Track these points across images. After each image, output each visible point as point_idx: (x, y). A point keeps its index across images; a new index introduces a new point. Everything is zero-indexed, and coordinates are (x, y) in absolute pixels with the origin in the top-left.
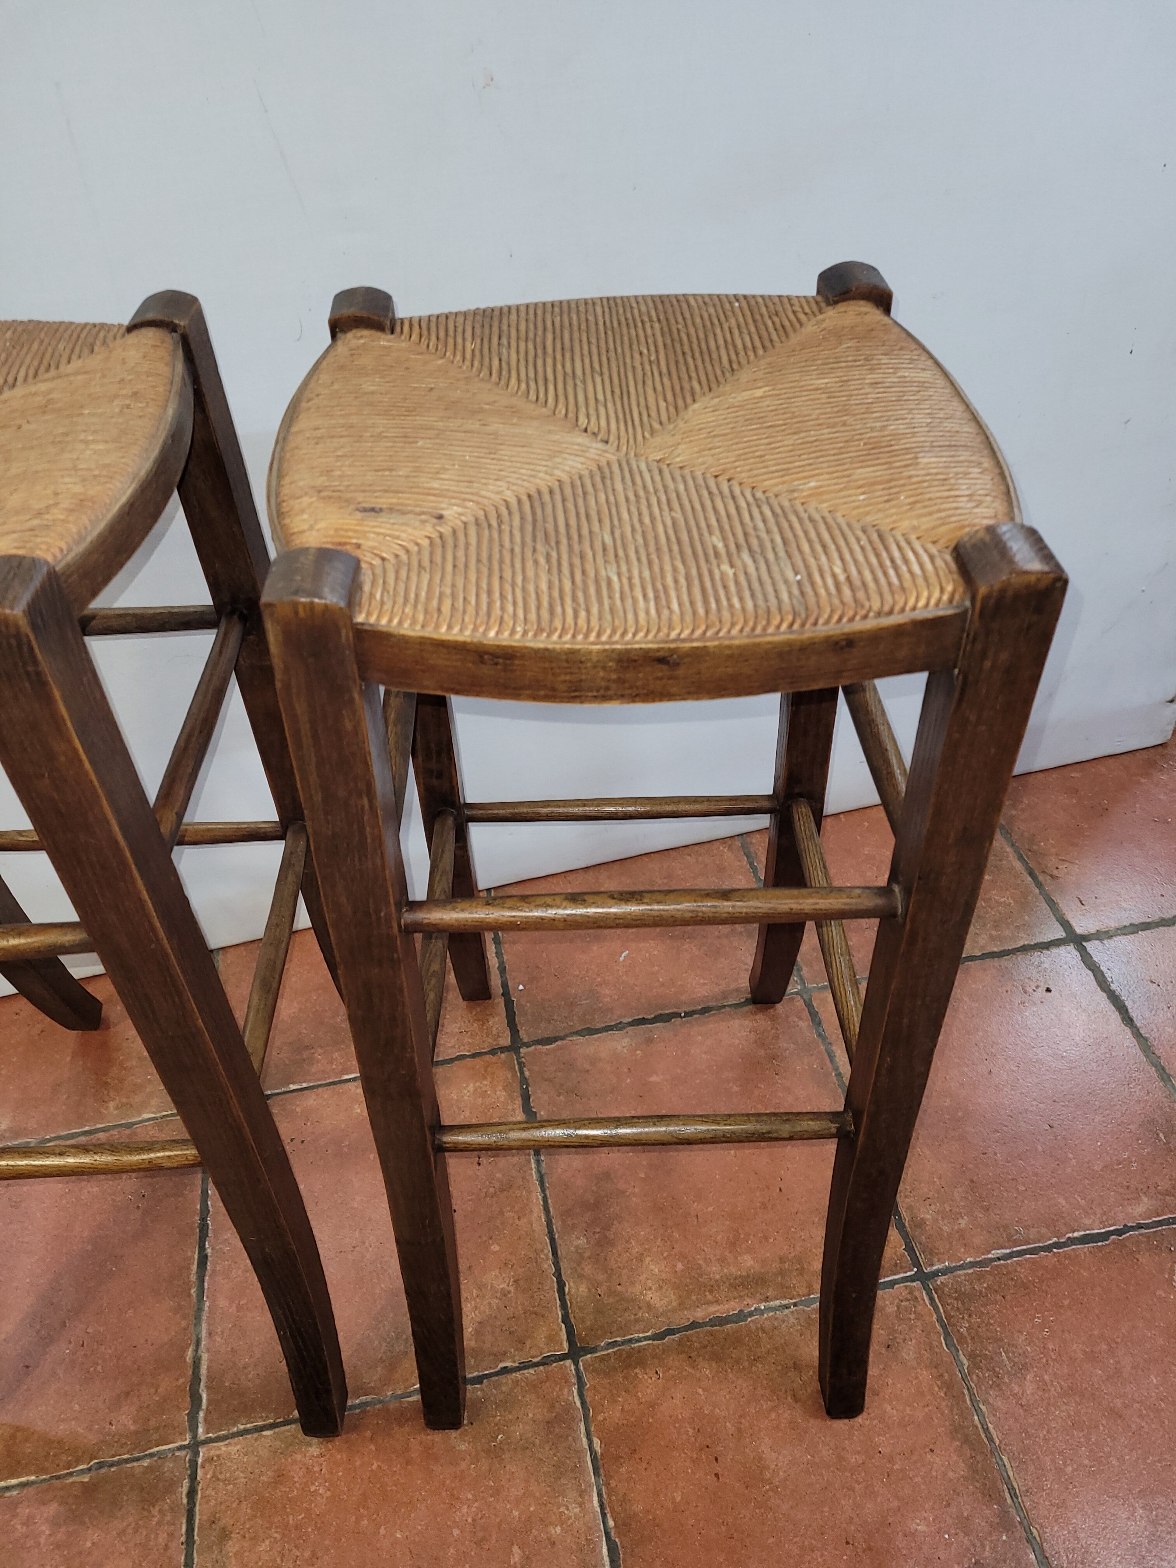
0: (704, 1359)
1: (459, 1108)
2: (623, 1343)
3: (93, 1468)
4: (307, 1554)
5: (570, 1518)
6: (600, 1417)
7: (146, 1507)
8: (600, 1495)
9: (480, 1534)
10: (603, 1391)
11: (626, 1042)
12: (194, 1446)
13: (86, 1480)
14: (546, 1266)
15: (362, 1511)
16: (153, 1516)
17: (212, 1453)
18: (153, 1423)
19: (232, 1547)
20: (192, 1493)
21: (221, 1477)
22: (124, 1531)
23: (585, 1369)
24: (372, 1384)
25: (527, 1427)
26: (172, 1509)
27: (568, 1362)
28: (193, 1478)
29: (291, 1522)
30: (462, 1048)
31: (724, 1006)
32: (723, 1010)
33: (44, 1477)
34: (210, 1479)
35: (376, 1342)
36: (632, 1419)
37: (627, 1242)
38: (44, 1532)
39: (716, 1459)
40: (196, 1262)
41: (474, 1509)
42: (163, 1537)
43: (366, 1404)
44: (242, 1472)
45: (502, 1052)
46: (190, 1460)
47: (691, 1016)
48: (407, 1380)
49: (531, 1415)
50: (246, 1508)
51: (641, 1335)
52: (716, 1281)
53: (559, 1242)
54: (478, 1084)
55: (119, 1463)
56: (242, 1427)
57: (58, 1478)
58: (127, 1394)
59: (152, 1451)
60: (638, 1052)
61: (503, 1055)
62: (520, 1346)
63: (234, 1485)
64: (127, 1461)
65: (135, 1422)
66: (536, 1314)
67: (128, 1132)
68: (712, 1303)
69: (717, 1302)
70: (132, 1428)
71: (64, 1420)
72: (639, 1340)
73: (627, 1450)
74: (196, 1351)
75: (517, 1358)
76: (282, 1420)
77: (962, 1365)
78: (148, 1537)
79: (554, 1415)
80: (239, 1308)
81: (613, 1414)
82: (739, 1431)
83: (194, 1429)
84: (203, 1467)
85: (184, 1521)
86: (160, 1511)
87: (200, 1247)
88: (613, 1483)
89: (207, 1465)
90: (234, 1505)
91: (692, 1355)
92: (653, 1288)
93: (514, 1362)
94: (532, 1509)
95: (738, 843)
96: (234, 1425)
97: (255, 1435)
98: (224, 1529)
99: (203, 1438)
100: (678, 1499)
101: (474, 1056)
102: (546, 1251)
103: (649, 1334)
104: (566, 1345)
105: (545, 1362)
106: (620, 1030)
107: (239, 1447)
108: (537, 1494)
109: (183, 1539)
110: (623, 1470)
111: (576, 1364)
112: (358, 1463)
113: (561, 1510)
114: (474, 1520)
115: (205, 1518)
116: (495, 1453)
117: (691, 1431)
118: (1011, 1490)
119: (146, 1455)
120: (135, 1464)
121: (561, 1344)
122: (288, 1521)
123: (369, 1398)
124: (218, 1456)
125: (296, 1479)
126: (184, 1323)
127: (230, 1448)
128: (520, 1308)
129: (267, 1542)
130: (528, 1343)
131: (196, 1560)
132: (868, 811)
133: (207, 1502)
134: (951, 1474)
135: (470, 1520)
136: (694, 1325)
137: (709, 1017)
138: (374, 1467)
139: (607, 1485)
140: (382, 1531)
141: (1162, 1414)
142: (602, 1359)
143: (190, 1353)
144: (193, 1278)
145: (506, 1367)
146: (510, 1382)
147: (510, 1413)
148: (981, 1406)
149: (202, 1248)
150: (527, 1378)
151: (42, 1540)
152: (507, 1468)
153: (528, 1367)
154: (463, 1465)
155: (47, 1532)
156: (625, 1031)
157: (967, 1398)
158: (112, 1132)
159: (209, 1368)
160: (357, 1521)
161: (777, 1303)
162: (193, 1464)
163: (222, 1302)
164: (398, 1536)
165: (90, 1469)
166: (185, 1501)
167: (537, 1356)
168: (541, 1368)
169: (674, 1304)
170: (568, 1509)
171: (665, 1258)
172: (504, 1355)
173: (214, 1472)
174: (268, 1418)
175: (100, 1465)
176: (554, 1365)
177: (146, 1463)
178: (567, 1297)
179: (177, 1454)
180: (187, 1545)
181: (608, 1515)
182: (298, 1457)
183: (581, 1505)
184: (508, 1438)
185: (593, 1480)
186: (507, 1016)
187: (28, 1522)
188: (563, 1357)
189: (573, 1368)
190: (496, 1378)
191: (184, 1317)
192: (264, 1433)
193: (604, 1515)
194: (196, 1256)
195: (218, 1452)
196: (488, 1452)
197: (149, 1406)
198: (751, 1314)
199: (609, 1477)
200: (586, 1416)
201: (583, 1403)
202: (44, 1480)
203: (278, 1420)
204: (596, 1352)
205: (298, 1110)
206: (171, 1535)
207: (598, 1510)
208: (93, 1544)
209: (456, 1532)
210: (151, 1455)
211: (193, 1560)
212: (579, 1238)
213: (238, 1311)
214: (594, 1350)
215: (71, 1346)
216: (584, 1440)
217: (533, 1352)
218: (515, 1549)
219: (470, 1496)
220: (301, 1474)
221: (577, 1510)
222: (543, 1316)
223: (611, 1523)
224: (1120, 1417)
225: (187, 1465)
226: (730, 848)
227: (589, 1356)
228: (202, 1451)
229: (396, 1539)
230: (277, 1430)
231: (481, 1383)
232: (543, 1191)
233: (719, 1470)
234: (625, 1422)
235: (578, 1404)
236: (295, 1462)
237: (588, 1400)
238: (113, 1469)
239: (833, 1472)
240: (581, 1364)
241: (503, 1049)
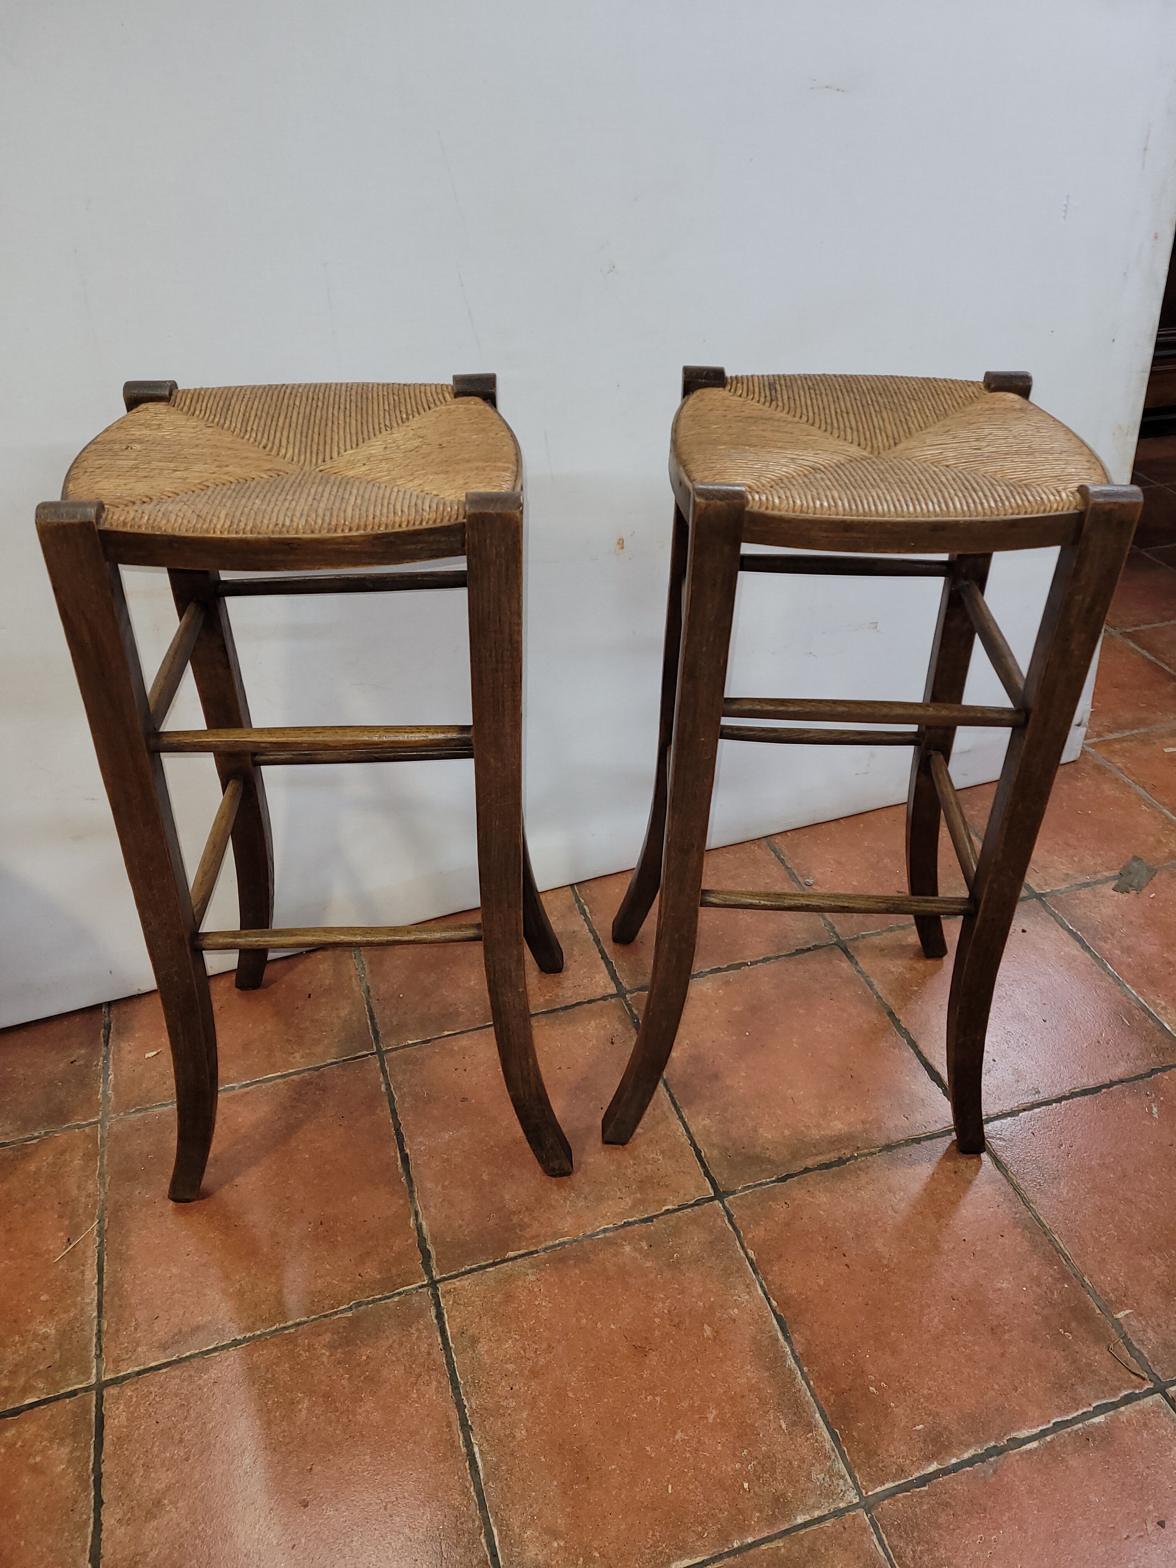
0: (819, 1191)
1: (587, 1039)
2: (755, 1186)
3: (354, 1307)
4: (544, 1346)
5: (743, 1303)
6: (750, 1236)
7: (405, 1328)
8: (762, 1286)
9: (676, 1320)
10: (748, 1218)
11: (709, 985)
12: (433, 1284)
13: (351, 1315)
14: (683, 1140)
15: (580, 1314)
16: (413, 1334)
17: (449, 1287)
18: (394, 1271)
19: (483, 1347)
20: (439, 1316)
21: (461, 1302)
22: (391, 1346)
23: (730, 1206)
24: (566, 1229)
25: (695, 1247)
26: (426, 1328)
27: (717, 1202)
28: (438, 1305)
29: (525, 1326)
30: (578, 997)
31: (781, 956)
32: (780, 959)
33: (314, 1317)
34: (452, 1304)
35: (562, 1201)
36: (775, 1235)
37: (742, 1119)
38: (323, 1354)
39: (844, 1255)
40: (399, 1159)
41: (667, 1304)
42: (424, 1348)
43: (565, 1243)
44: (477, 1297)
45: (612, 998)
46: (432, 1294)
47: (756, 964)
48: (593, 1224)
49: (696, 1239)
50: (486, 1321)
51: (768, 1180)
52: (817, 1140)
53: (689, 1124)
54: (597, 1021)
55: (373, 1301)
56: (468, 1268)
57: (325, 1316)
58: (368, 1253)
59: (399, 1291)
60: (720, 991)
61: (613, 1000)
62: (676, 1194)
63: (473, 1307)
64: (380, 1299)
65: (380, 1273)
66: (683, 1172)
67: (316, 1073)
68: (817, 1155)
69: (821, 1153)
70: (379, 1277)
71: (321, 1277)
72: (767, 1183)
73: (775, 1255)
74: (417, 1219)
75: (675, 1203)
76: (499, 1260)
77: (1012, 1180)
78: (412, 1349)
79: (713, 1237)
80: (444, 1187)
81: (758, 1233)
82: (857, 1235)
83: (429, 1272)
84: (444, 1297)
85: (439, 1335)
86: (418, 1330)
87: (399, 1149)
88: (770, 1278)
89: (447, 1295)
90: (477, 1320)
91: (810, 1189)
92: (770, 1148)
93: (674, 1205)
94: (712, 1299)
95: (764, 843)
96: (462, 1267)
97: (481, 1272)
98: (473, 1336)
99: (438, 1277)
100: (822, 1284)
101: (590, 1002)
102: (680, 1130)
103: (773, 1179)
104: (711, 1191)
105: (697, 1203)
106: (702, 977)
107: (469, 1281)
108: (714, 1290)
109: (441, 1346)
110: (775, 1268)
111: (723, 1203)
112: (569, 1282)
113: (735, 1298)
114: (669, 1311)
115: (455, 1330)
116: (675, 1266)
117: (821, 1239)
118: (1064, 1256)
119: (394, 1294)
120: (387, 1301)
121: (708, 1190)
122: (523, 1326)
123: (565, 1239)
124: (454, 1289)
125: (522, 1298)
126: (401, 1202)
127: (463, 1282)
128: (670, 1169)
129: (510, 1342)
130: (682, 1192)
131: (455, 1359)
132: (861, 816)
133: (454, 1320)
134: (1019, 1250)
135: (666, 1311)
136: (807, 1170)
137: (770, 964)
138: (582, 1284)
139: (765, 1279)
140: (599, 1325)
141: (1162, 1198)
142: (741, 1198)
143: (412, 1221)
144: (401, 1170)
145: (668, 1210)
146: (674, 1219)
147: (680, 1239)
148: (1031, 1205)
149: (402, 1150)
150: (687, 1215)
151: (325, 1359)
152: (687, 1274)
153: (686, 1208)
154: (652, 1276)
155: (328, 1354)
156: (706, 977)
157: (1020, 1199)
158: (303, 1074)
159: (431, 1230)
160: (578, 1320)
161: (866, 1151)
162: (435, 1296)
163: (429, 1185)
164: (613, 1327)
165: (350, 1308)
166: (435, 1321)
167: (691, 1200)
168: (696, 1207)
169: (789, 1157)
170: (739, 1297)
171: (775, 1128)
172: (665, 1202)
173: (454, 1299)
174: (488, 1259)
175: (359, 1304)
176: (706, 1205)
177: (396, 1299)
178: (705, 1160)
179: (420, 1291)
180: (445, 1349)
181: (771, 1299)
182: (520, 1283)
183: (748, 1293)
184: (682, 1255)
185: (754, 1277)
186: (609, 973)
187: (310, 1348)
188: (712, 1199)
189: (721, 1205)
190: (663, 1217)
191: (400, 1198)
192: (488, 1270)
193: (768, 1299)
194: (399, 1155)
195: (453, 1286)
196: (669, 1266)
197: (388, 1260)
198: (848, 1160)
199: (765, 1274)
200: (739, 1237)
201: (734, 1228)
202: (315, 1319)
203: (496, 1260)
204: (735, 1194)
205: (456, 1048)
206: (430, 1345)
207: (763, 1295)
208: (368, 1357)
209: (657, 1320)
210: (399, 1294)
211: (453, 1359)
212: (704, 1120)
213: (443, 1190)
214: (734, 1193)
215: (310, 1225)
216: (741, 1251)
217: (688, 1197)
218: (706, 1326)
219: (662, 1296)
220: (525, 1294)
221: (747, 1297)
222: (689, 1173)
223: (774, 1303)
224: (1133, 1203)
225: (431, 1297)
226: (759, 846)
227: (731, 1197)
228: (440, 1286)
229: (612, 1329)
230: (497, 1267)
231: (652, 1221)
232: (668, 1090)
233: (847, 1262)
234: (769, 1237)
235: (731, 1228)
236: (517, 1287)
237: (738, 1225)
238: (370, 1306)
239: (933, 1256)
240: (726, 1202)
241: (612, 996)
